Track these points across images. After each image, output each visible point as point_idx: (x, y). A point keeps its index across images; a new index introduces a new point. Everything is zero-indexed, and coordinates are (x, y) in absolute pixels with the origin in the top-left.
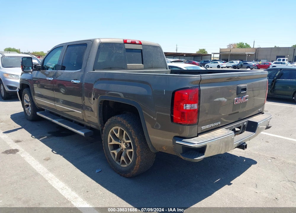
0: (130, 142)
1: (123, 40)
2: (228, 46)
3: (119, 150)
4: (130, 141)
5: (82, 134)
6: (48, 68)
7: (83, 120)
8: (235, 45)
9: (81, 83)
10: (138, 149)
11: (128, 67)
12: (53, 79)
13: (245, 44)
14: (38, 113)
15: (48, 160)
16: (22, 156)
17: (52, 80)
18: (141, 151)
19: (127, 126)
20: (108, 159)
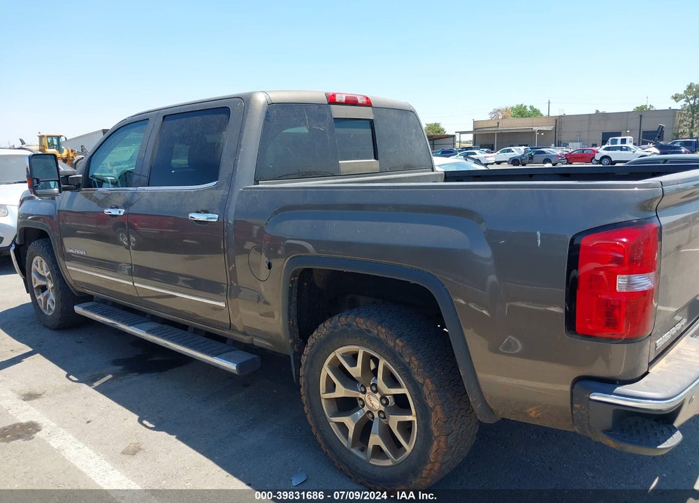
0: (405, 395)
1: (326, 94)
2: (491, 113)
3: (359, 414)
4: (403, 390)
5: (231, 366)
6: (101, 182)
7: (230, 327)
8: (506, 110)
9: (221, 220)
10: (437, 416)
11: (342, 169)
12: (124, 213)
13: (529, 109)
14: (78, 309)
15: (134, 453)
16: (54, 443)
17: (122, 214)
18: (445, 422)
19: (392, 345)
20: (325, 441)
